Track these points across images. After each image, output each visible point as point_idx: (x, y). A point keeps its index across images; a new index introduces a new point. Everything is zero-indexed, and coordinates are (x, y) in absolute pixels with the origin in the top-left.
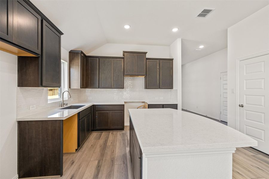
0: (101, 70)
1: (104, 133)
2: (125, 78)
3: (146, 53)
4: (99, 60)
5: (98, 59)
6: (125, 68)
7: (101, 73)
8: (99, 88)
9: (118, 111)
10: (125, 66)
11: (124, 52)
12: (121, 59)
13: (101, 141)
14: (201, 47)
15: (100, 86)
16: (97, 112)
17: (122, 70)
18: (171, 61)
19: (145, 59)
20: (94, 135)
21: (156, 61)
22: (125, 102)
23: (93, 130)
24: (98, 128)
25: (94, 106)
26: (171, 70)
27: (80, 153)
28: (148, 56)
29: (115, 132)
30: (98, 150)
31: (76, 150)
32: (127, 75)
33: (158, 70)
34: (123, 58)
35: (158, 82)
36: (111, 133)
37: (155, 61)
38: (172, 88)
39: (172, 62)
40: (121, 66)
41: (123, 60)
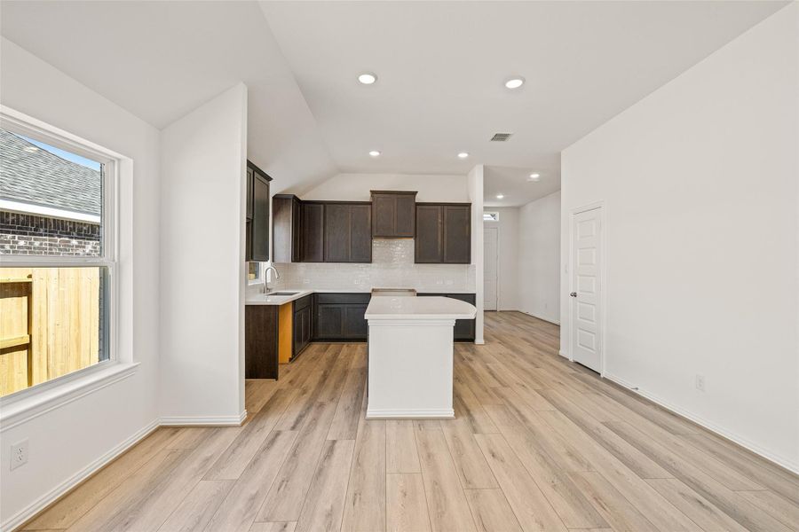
0: (327, 228)
1: (333, 346)
2: (374, 241)
3: (414, 194)
4: (325, 207)
5: (322, 206)
6: (374, 224)
7: (327, 233)
8: (324, 261)
9: (359, 306)
10: (374, 218)
11: (373, 192)
12: (365, 206)
13: (329, 354)
14: (535, 176)
15: (327, 259)
16: (320, 307)
17: (369, 227)
18: (467, 208)
19: (413, 204)
20: (316, 346)
21: (436, 207)
22: (373, 290)
23: (313, 340)
24: (321, 335)
25: (314, 295)
26: (467, 228)
27: (294, 365)
28: (419, 199)
29: (353, 345)
30: (323, 362)
31: (290, 360)
32: (378, 237)
33: (440, 226)
34: (370, 203)
35: (439, 250)
36: (345, 346)
37: (434, 207)
38: (468, 261)
39: (470, 209)
40: (367, 219)
41: (369, 206)
